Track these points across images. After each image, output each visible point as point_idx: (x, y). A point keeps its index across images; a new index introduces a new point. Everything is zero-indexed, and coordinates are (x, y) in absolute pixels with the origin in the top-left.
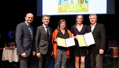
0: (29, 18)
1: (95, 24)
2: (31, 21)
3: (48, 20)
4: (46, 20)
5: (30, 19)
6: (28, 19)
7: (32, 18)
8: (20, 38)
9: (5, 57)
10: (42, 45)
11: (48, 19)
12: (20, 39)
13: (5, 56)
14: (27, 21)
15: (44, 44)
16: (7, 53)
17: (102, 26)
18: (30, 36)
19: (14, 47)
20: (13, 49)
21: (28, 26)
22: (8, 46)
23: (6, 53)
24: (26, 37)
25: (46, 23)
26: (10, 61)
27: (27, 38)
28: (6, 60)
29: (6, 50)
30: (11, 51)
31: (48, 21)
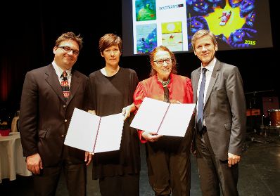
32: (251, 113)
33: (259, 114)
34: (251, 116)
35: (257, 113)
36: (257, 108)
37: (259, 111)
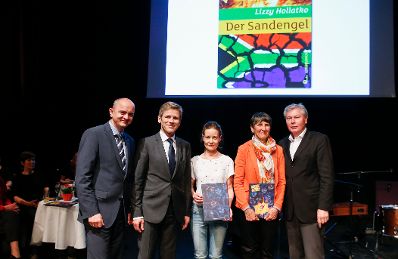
0: (124, 113)
1: (302, 135)
2: (127, 121)
3: (175, 118)
4: (171, 120)
5: (126, 116)
6: (120, 115)
7: (130, 114)
8: (87, 170)
9: (42, 233)
10: (151, 193)
11: (177, 116)
12: (86, 174)
13: (42, 229)
14: (115, 122)
15: (156, 192)
16: (51, 219)
17: (321, 138)
18: (119, 166)
19: (74, 199)
20: (69, 206)
21: (116, 136)
22: (53, 195)
23: (48, 217)
24: (106, 169)
25: (170, 130)
26: (59, 246)
27: (109, 172)
28: (45, 240)
29: (45, 209)
30: (64, 211)
31: (177, 121)
32: (351, 211)
33: (365, 213)
34: (351, 216)
35: (362, 210)
36: (362, 202)
37: (365, 207)
